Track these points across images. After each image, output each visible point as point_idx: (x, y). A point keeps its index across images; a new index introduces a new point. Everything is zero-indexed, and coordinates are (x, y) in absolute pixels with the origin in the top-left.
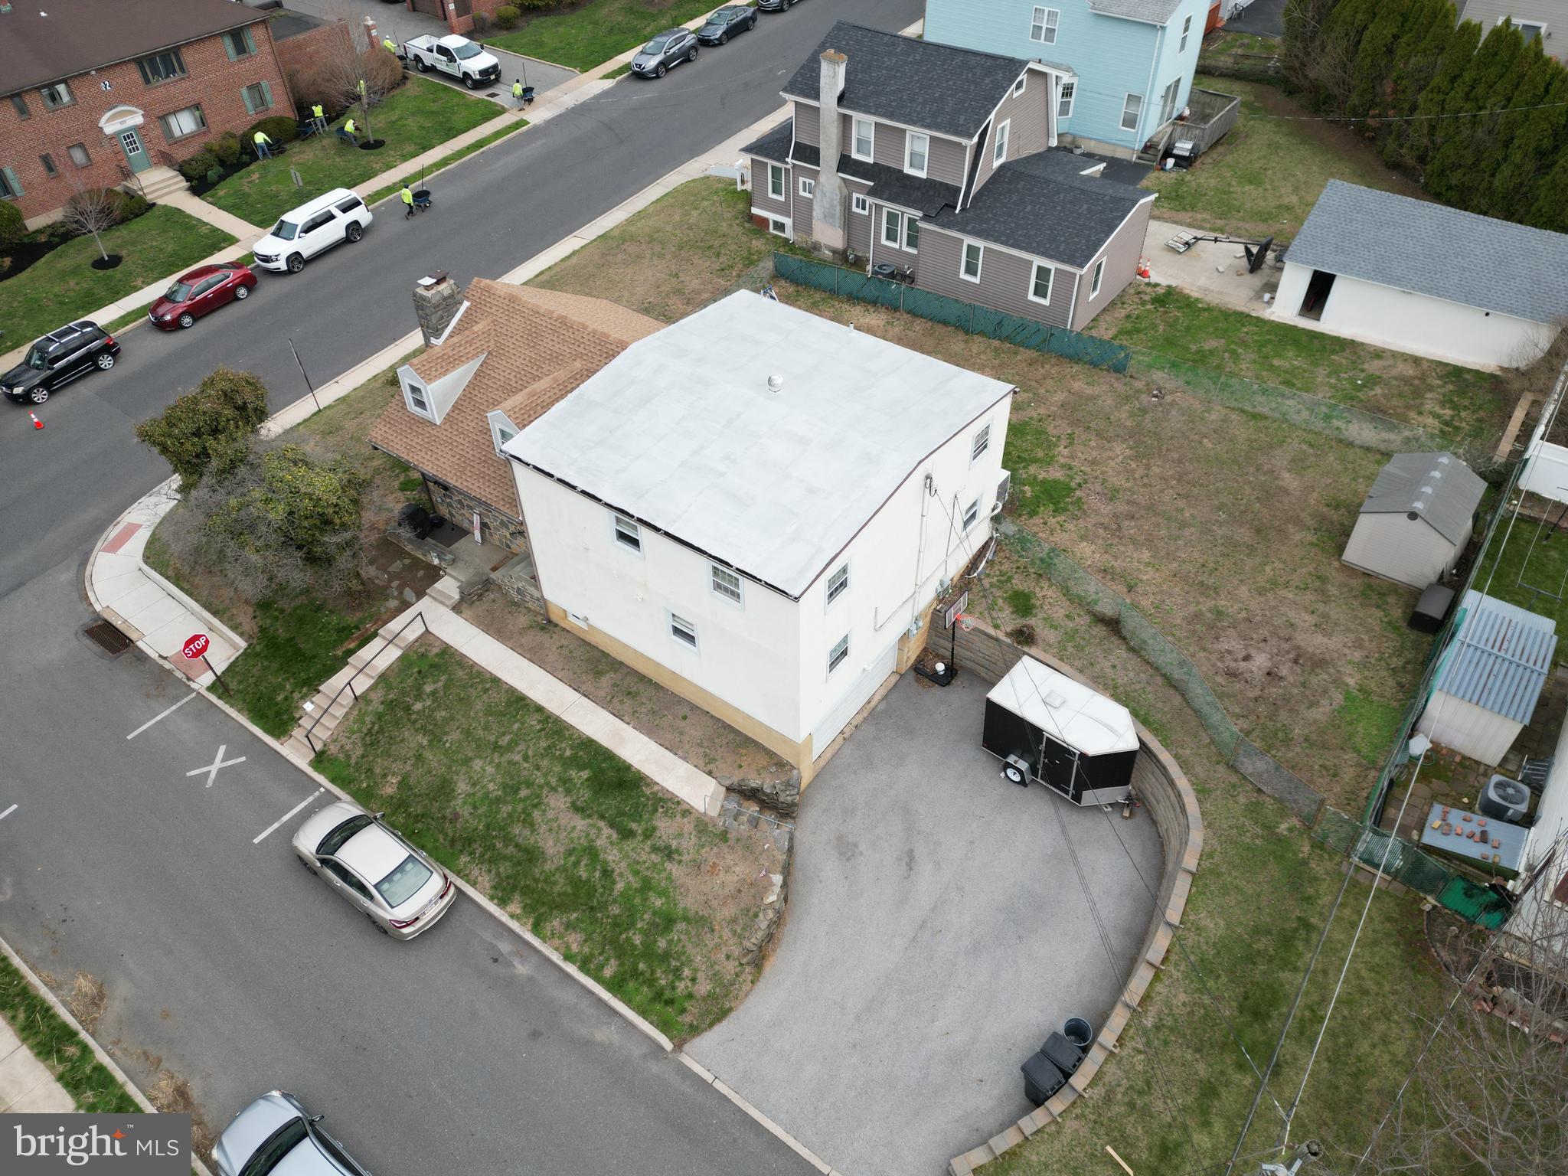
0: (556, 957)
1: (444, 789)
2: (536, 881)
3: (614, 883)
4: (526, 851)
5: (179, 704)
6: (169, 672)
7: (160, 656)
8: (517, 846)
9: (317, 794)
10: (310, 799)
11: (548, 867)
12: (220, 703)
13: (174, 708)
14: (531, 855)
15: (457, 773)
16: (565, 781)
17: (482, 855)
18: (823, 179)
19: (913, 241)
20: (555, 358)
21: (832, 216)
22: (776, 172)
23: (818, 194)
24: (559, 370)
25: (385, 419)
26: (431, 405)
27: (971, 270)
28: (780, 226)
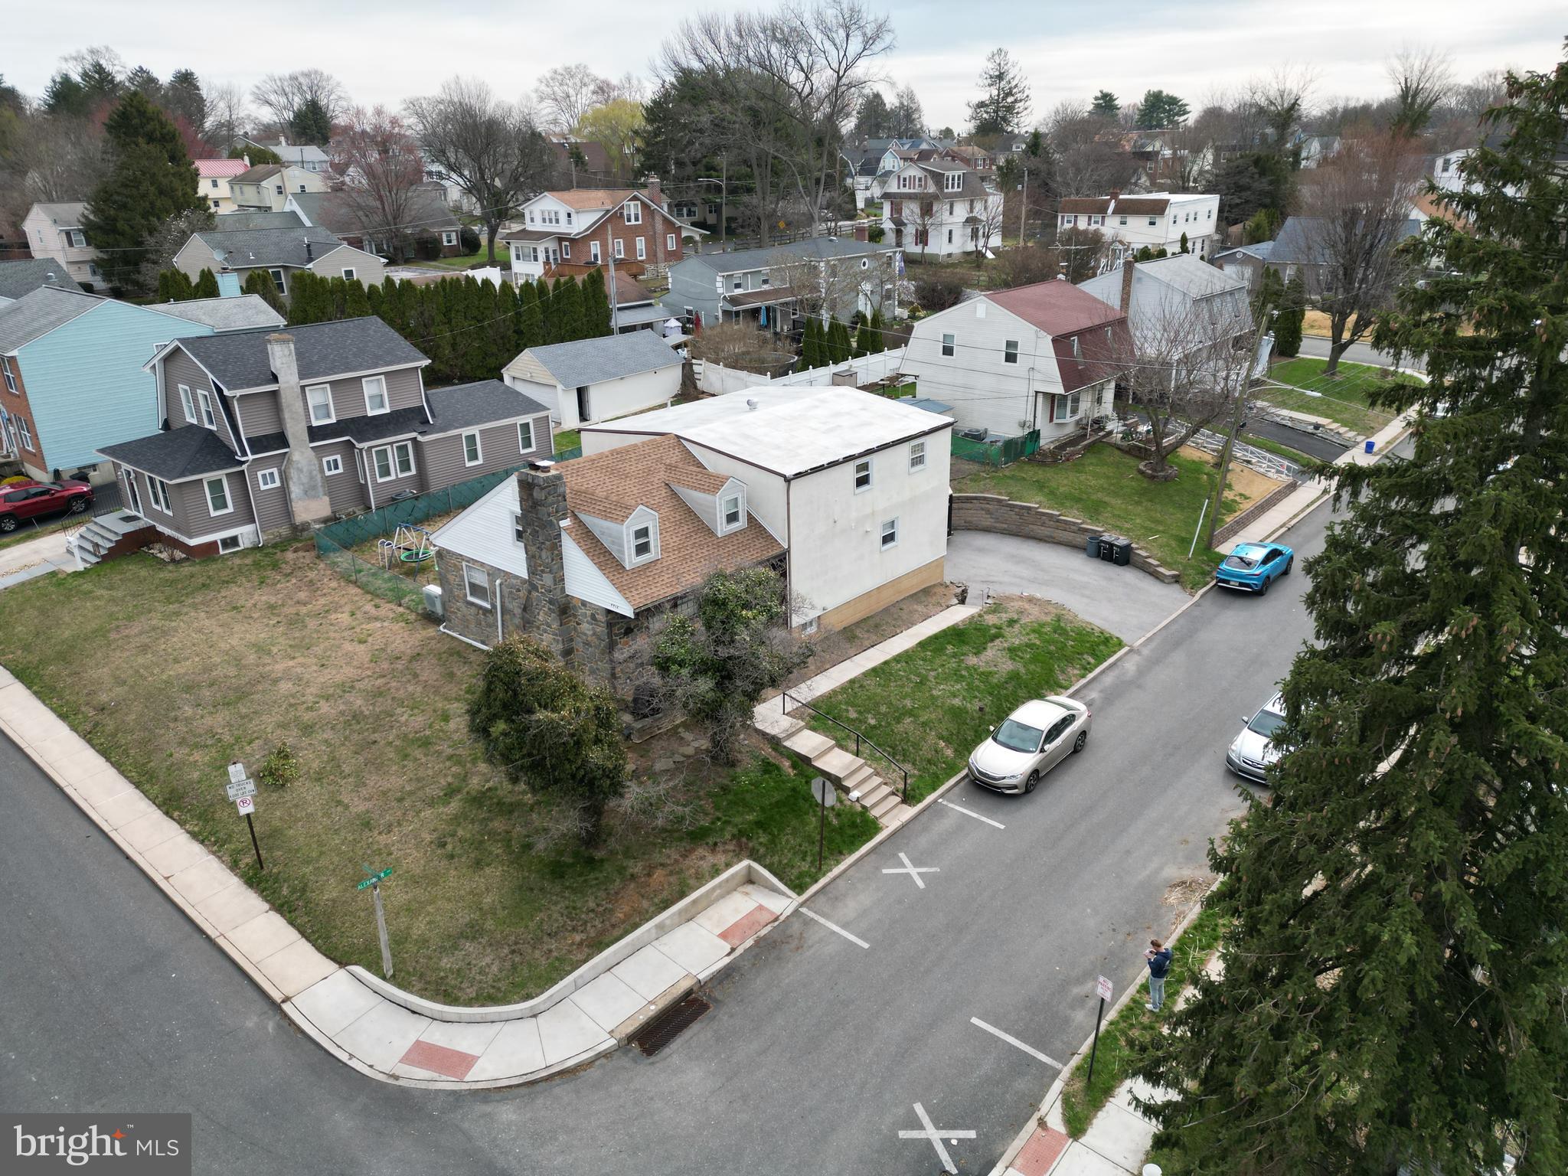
0: (1083, 681)
1: (957, 714)
2: (1033, 679)
3: (1035, 644)
4: (1011, 678)
5: (817, 917)
6: (758, 942)
7: (729, 954)
8: (1006, 683)
9: (945, 803)
10: (951, 805)
11: (1023, 671)
12: (822, 882)
13: (822, 920)
14: (1014, 676)
15: (943, 703)
16: (955, 655)
17: (1011, 703)
18: (296, 456)
19: (405, 466)
20: (649, 472)
21: (314, 488)
22: (216, 485)
23: (293, 474)
24: (662, 475)
25: (622, 589)
26: (653, 539)
27: (473, 456)
28: (233, 541)
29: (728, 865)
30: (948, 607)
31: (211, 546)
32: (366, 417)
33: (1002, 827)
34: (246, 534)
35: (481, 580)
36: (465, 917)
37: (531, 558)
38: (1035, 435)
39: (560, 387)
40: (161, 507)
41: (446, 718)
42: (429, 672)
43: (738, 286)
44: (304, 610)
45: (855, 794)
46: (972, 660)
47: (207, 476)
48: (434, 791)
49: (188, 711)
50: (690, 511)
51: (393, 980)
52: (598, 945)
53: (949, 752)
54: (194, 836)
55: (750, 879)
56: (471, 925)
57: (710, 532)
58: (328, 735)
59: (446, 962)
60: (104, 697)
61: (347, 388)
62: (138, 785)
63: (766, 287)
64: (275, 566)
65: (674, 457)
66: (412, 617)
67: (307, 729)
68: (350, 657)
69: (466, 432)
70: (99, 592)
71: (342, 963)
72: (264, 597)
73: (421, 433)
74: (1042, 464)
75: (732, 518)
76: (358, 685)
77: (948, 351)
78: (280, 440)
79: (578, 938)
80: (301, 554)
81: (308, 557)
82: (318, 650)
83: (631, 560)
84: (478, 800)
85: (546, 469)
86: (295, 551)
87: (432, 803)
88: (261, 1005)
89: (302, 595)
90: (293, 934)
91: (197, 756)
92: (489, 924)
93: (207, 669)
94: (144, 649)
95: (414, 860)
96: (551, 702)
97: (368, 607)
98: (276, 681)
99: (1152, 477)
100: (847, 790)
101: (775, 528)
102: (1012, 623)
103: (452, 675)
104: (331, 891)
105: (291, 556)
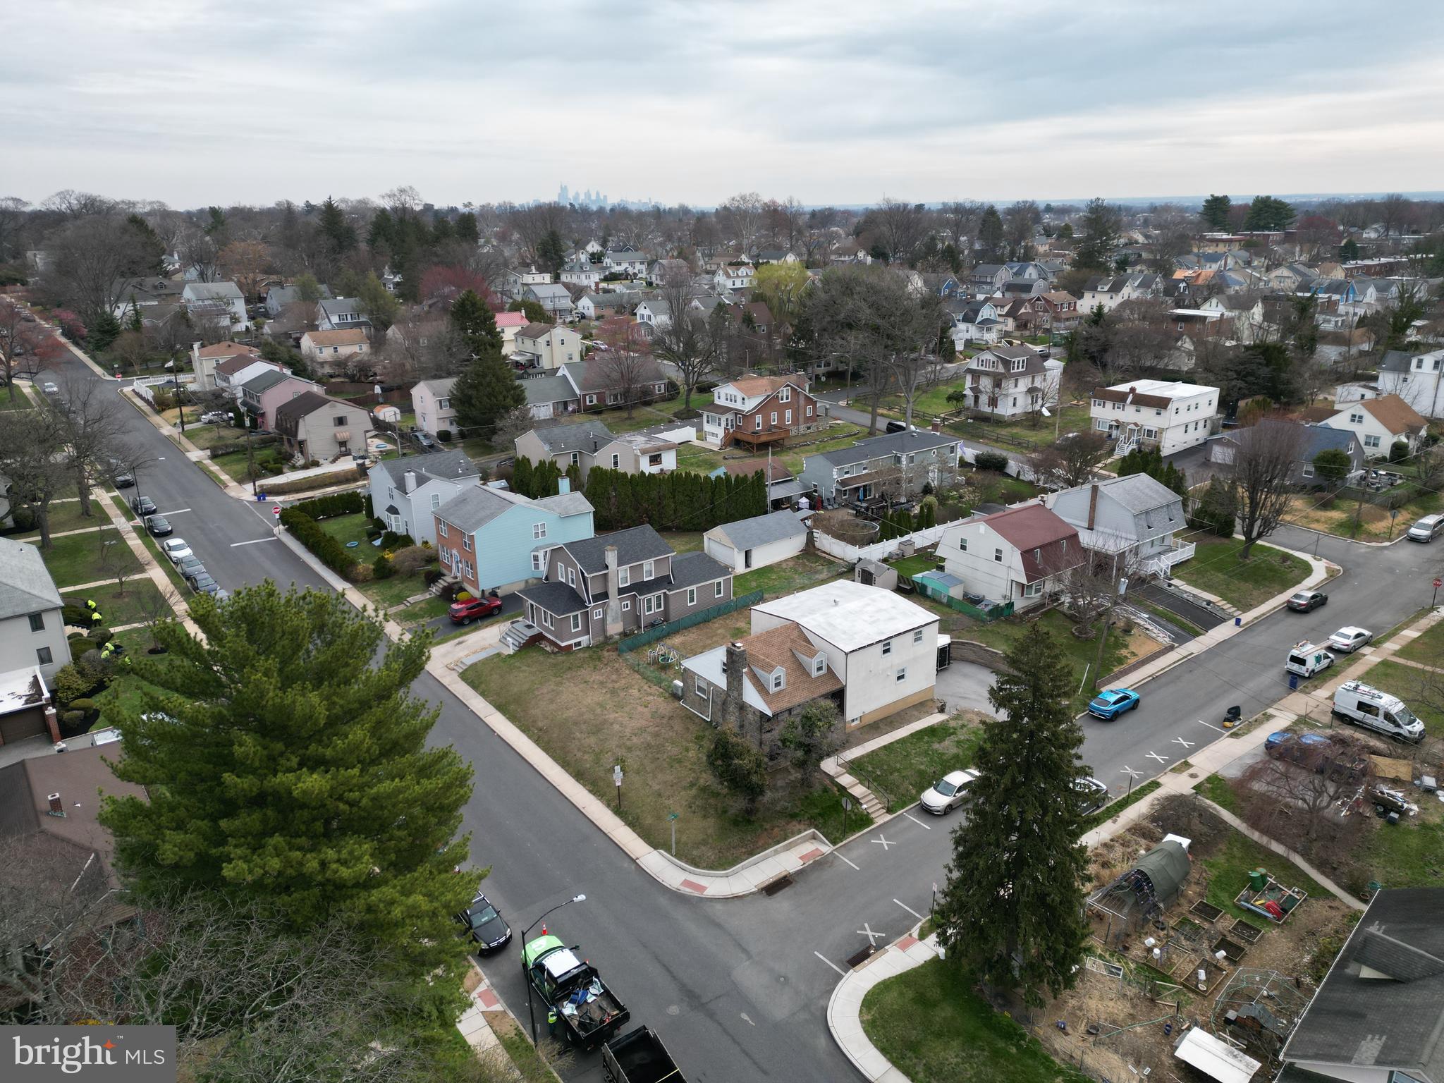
1: (920, 773)
4: (952, 757)
5: (840, 856)
6: (815, 861)
7: (802, 865)
8: (950, 759)
9: (907, 815)
10: (909, 816)
12: (845, 842)
13: (842, 857)
14: (956, 757)
15: (915, 767)
16: (927, 742)
18: (611, 604)
19: (659, 606)
20: (783, 643)
21: (617, 618)
22: (576, 617)
23: (609, 611)
24: (789, 645)
25: (768, 703)
26: (783, 680)
27: (692, 600)
28: (579, 644)
29: (805, 830)
30: (934, 714)
31: (571, 646)
32: (643, 581)
33: (931, 829)
34: (584, 640)
35: (704, 686)
36: (701, 837)
37: (729, 683)
38: (1010, 605)
39: (736, 550)
40: (548, 625)
41: (687, 750)
42: (678, 726)
43: (847, 473)
44: (617, 685)
45: (865, 806)
46: (936, 746)
47: (572, 614)
48: (684, 783)
49: (578, 734)
50: (800, 664)
51: (675, 856)
52: (751, 854)
53: (914, 792)
54: (590, 791)
55: (814, 837)
56: (703, 840)
57: (809, 675)
58: (638, 753)
59: (695, 853)
60: (540, 724)
61: (636, 570)
62: (563, 767)
63: (865, 472)
64: (599, 659)
65: (796, 633)
66: (667, 695)
67: (629, 749)
68: (642, 714)
69: (689, 588)
70: (524, 668)
71: (655, 847)
72: (596, 677)
73: (669, 590)
74: (1012, 623)
75: (820, 669)
76: (648, 730)
77: (963, 548)
78: (605, 595)
79: (744, 850)
80: (611, 653)
81: (614, 655)
82: (627, 709)
83: (773, 689)
84: (703, 789)
85: (739, 648)
86: (608, 651)
87: (685, 788)
88: (627, 859)
89: (614, 677)
90: (635, 836)
91: (586, 757)
92: (710, 840)
93: (582, 714)
94: (552, 701)
95: (680, 811)
96: (740, 756)
97: (646, 687)
98: (612, 724)
99: (1078, 637)
100: (861, 804)
101: (840, 674)
102: (963, 726)
103: (688, 729)
104: (649, 821)
105: (606, 654)
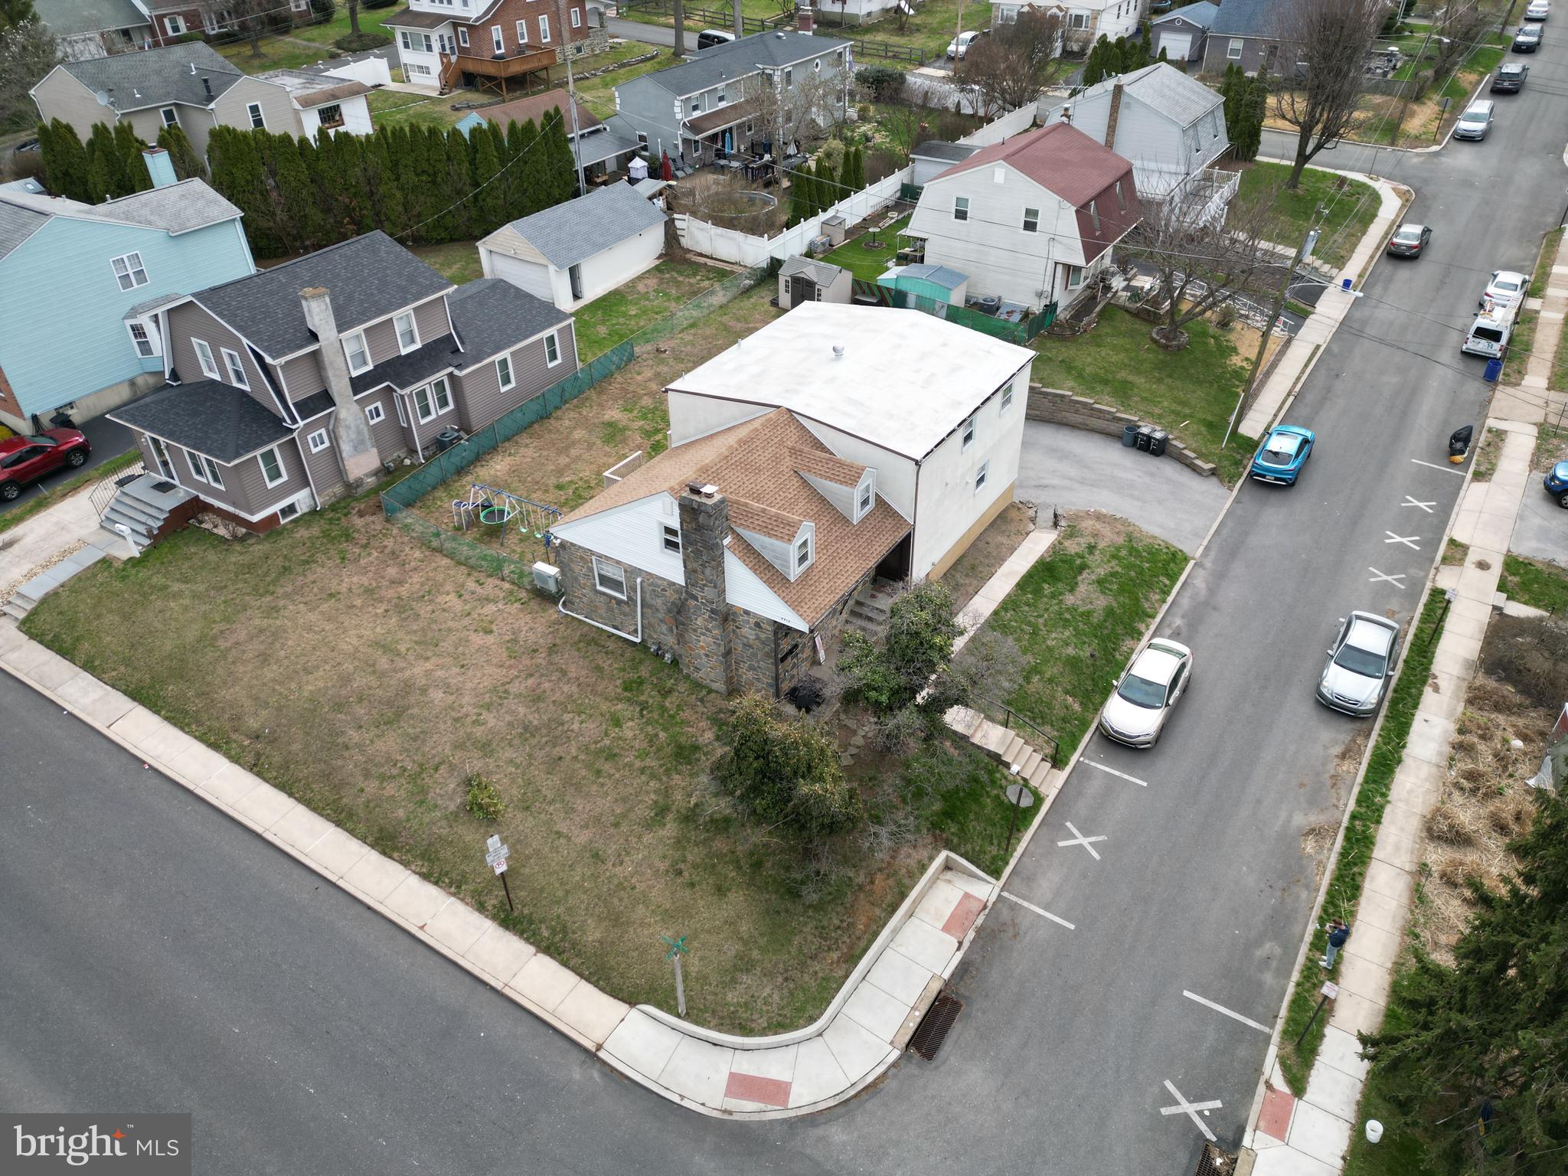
0: (1165, 607)
1: (1073, 663)
2: (1125, 612)
3: (1117, 572)
4: (1107, 616)
5: (1020, 901)
6: (979, 931)
7: (958, 949)
8: (1105, 621)
9: (1086, 761)
10: (1093, 764)
11: (1115, 605)
12: (1012, 862)
13: (1025, 904)
14: (1110, 613)
15: (1060, 654)
16: (1053, 596)
17: (1114, 643)
18: (343, 414)
19: (443, 402)
20: (777, 459)
21: (362, 442)
22: (269, 457)
23: (342, 432)
24: (788, 462)
25: (795, 605)
26: (811, 548)
27: (506, 380)
28: (291, 509)
29: (931, 859)
30: (1028, 534)
31: (273, 519)
32: (400, 357)
33: (1145, 784)
34: (301, 499)
35: (610, 572)
36: (732, 949)
37: (689, 573)
38: (1051, 307)
39: (552, 268)
40: (207, 479)
41: (617, 723)
42: (576, 668)
43: (695, 108)
44: (404, 591)
45: (1015, 768)
46: (1070, 599)
47: (258, 453)
48: (643, 811)
49: (354, 735)
50: (823, 500)
51: (687, 1017)
52: (852, 959)
53: (1077, 707)
54: (425, 877)
55: (948, 867)
56: (740, 957)
57: (846, 521)
58: (509, 754)
59: (731, 997)
60: (253, 723)
61: (380, 334)
62: (339, 824)
63: (723, 105)
64: (347, 536)
65: (792, 438)
66: (523, 594)
67: (486, 748)
68: (484, 650)
69: (498, 357)
70: (176, 587)
71: (631, 1001)
72: (351, 580)
73: (459, 367)
74: (1062, 338)
75: (865, 502)
76: (514, 688)
77: (961, 215)
78: (325, 399)
79: (835, 955)
80: (369, 518)
81: (376, 522)
82: (447, 645)
83: (795, 572)
84: (689, 817)
85: (709, 496)
86: (361, 514)
87: (648, 825)
88: (575, 1056)
89: (392, 571)
90: (569, 978)
91: (390, 789)
92: (755, 954)
93: (345, 680)
94: (264, 658)
95: (659, 892)
97: (471, 585)
98: (424, 691)
99: (1166, 347)
100: (1007, 765)
101: (904, 510)
102: (1091, 548)
103: (599, 669)
104: (593, 934)
105: (358, 522)
